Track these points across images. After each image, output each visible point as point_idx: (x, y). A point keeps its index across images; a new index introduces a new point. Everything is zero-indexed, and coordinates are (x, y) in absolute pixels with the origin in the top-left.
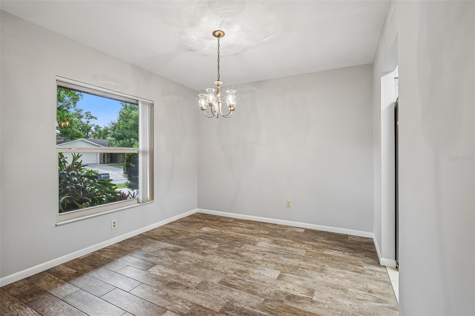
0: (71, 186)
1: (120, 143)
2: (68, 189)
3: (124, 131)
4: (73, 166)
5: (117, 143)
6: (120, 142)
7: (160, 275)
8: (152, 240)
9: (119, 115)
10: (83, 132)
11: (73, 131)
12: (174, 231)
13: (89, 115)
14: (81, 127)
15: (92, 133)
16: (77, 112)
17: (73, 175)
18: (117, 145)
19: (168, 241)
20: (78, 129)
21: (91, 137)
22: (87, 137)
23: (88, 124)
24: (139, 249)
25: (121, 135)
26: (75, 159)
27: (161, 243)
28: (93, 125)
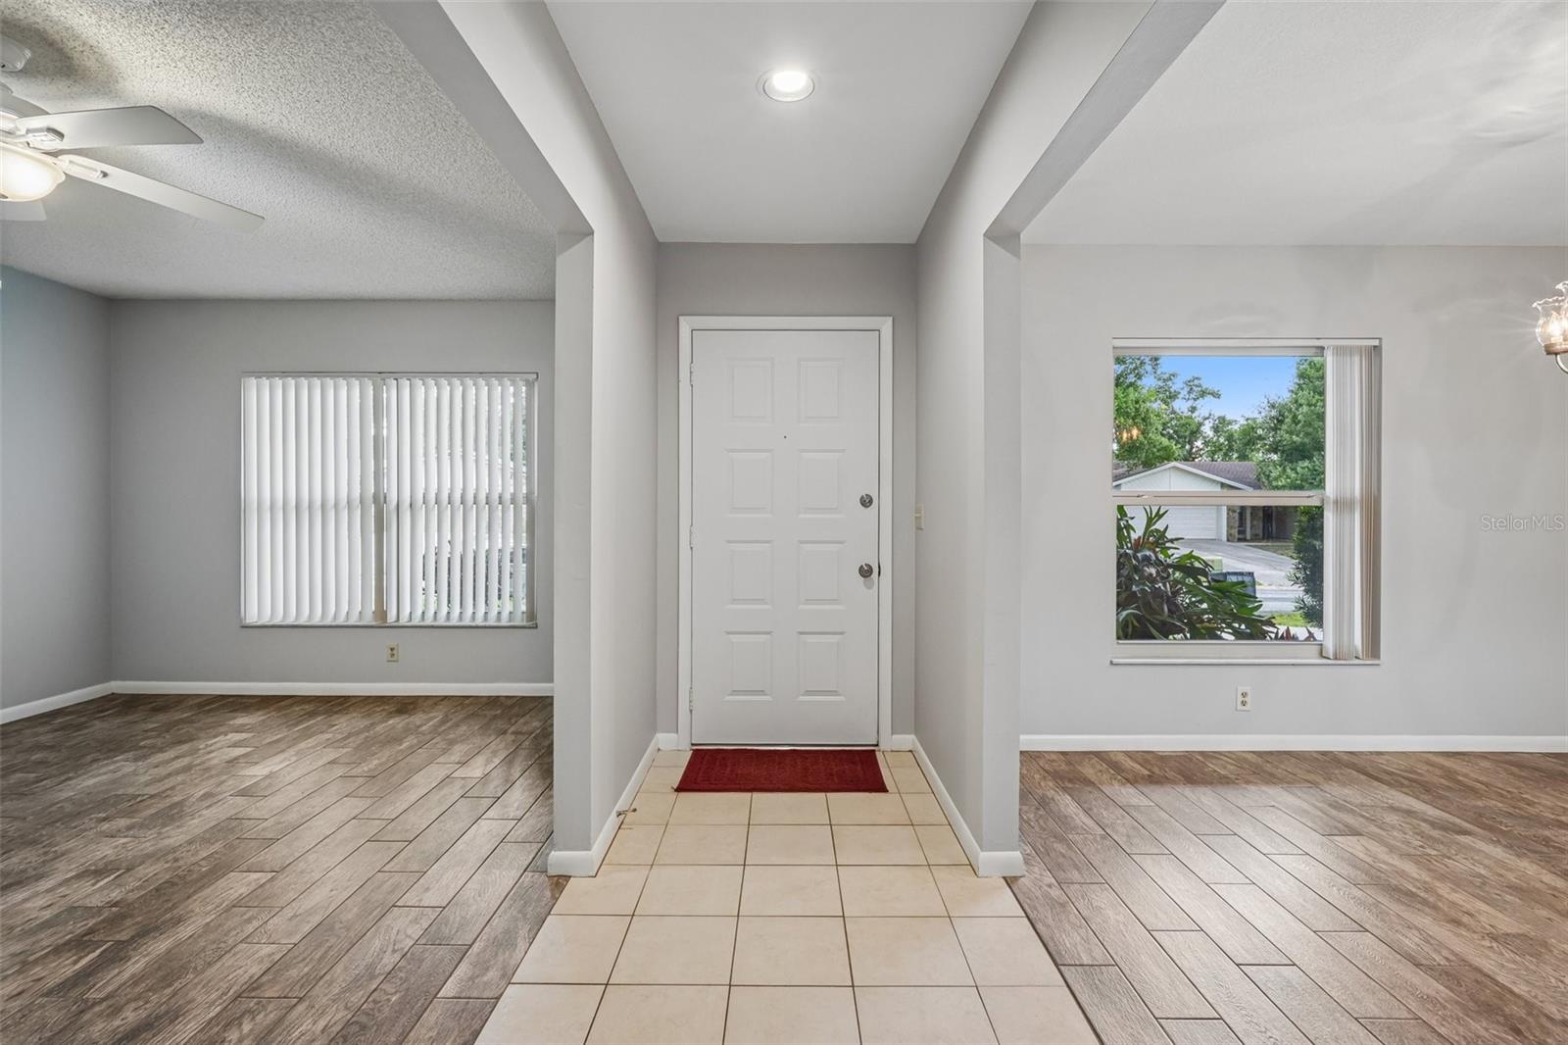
0: (1141, 587)
1: (1298, 473)
2: (1135, 592)
3: (1314, 429)
4: (1148, 539)
5: (1289, 470)
6: (1299, 469)
7: (1369, 860)
8: (1362, 777)
9: (1294, 371)
10: (1177, 442)
11: (1151, 443)
12: (1461, 778)
13: (1197, 386)
14: (1172, 427)
15: (1206, 444)
16: (1161, 383)
17: (1147, 559)
18: (1288, 477)
19: (1426, 797)
20: (1163, 435)
21: (1201, 456)
22: (1189, 457)
23: (1194, 415)
24: (1315, 784)
25: (1303, 444)
26: (1150, 521)
27: (1394, 792)
28: (1207, 416)
